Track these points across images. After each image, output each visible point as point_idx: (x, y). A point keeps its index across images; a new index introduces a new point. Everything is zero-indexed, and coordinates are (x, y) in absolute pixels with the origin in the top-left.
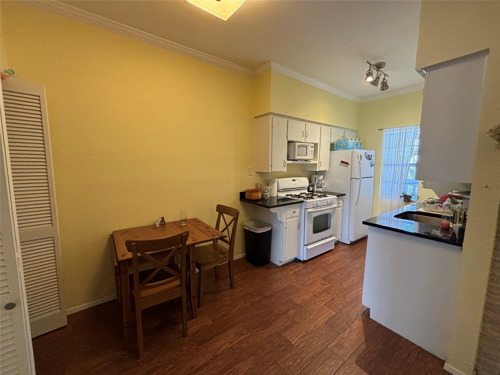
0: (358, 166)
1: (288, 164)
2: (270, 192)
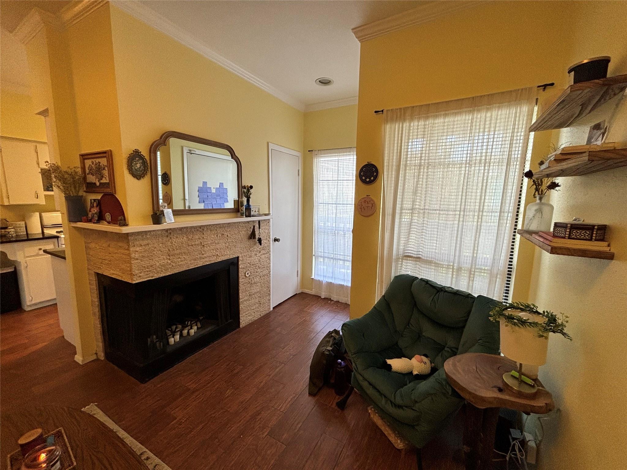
1: (45, 196)
2: (25, 228)
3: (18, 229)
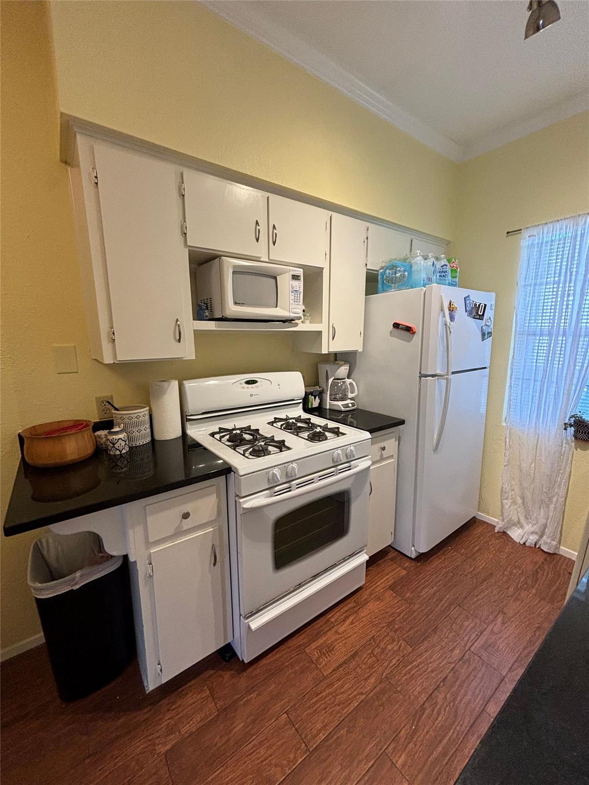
0: (442, 338)
1: (198, 334)
2: (148, 426)
3: (135, 430)
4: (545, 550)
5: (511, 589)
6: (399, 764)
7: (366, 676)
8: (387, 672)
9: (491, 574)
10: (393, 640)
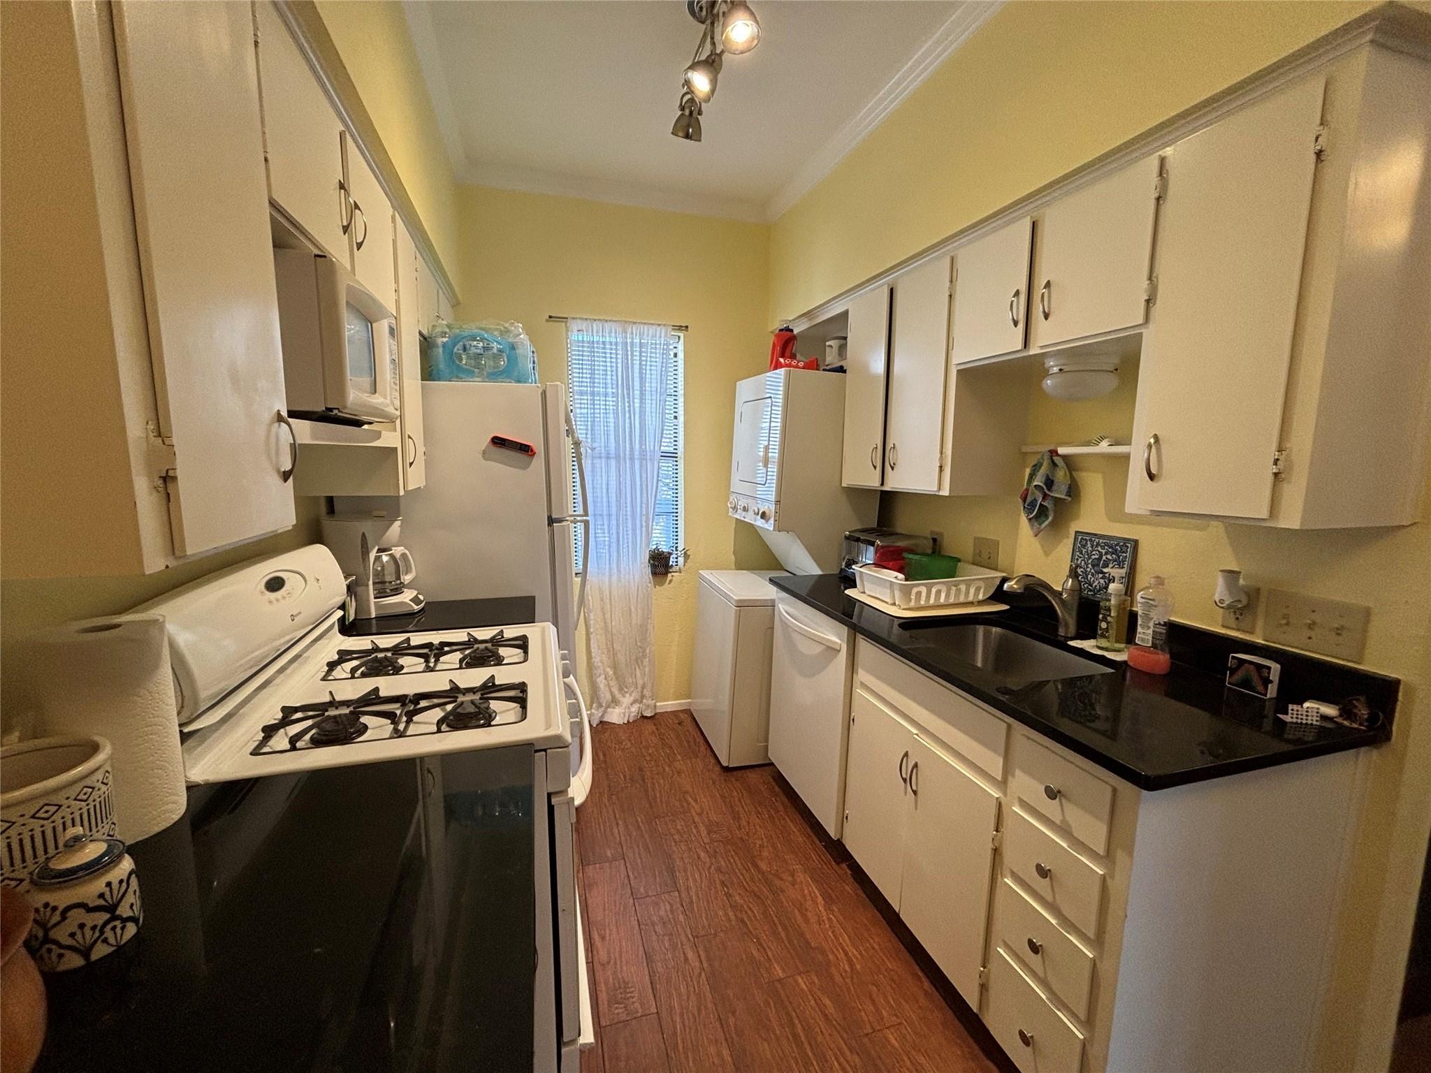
4: (649, 715)
5: (667, 769)
6: (781, 975)
7: (682, 959)
8: (689, 932)
9: (641, 770)
10: (657, 904)
